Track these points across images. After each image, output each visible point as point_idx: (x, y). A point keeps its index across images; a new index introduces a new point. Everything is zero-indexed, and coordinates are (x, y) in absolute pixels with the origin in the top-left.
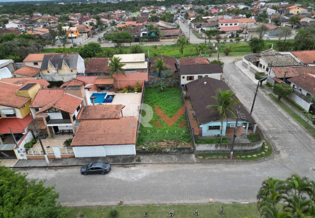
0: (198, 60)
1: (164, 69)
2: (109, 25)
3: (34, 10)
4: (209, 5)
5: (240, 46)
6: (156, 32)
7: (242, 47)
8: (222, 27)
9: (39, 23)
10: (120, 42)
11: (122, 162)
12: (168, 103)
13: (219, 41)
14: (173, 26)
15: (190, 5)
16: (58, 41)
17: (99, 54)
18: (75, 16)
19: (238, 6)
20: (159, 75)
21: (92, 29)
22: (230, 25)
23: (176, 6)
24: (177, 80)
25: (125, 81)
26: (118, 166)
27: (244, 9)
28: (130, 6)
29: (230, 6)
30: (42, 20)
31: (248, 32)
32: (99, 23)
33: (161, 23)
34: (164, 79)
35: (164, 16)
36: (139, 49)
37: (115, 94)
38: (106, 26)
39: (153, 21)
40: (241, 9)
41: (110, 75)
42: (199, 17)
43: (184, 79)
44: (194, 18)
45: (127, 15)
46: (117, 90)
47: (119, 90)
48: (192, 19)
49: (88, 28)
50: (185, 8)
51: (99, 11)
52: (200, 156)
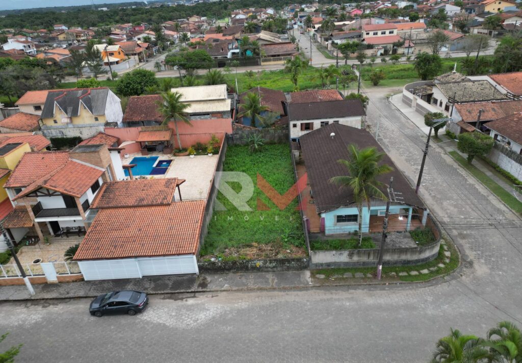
0: (322, 95)
1: (262, 111)
2: (177, 41)
3: (57, 22)
4: (347, 3)
5: (398, 68)
6: (254, 49)
7: (402, 70)
8: (369, 38)
9: (61, 41)
10: (191, 68)
13: (362, 62)
14: (286, 39)
15: (315, 5)
16: (85, 69)
17: (151, 88)
18: (122, 29)
19: (397, 4)
20: (253, 123)
21: (147, 48)
22: (382, 33)
23: (292, 6)
24: (284, 131)
25: (190, 134)
27: (406, 8)
28: (214, 8)
29: (383, 4)
30: (65, 36)
31: (412, 45)
32: (159, 37)
33: (263, 35)
34: (261, 129)
35: (270, 23)
36: (218, 77)
38: (173, 43)
39: (251, 32)
40: (401, 8)
41: (162, 125)
42: (328, 22)
43: (295, 128)
44: (320, 25)
45: (209, 24)
46: (178, 151)
47: (181, 151)
48: (317, 26)
49: (140, 47)
50: (306, 9)
51: (162, 18)
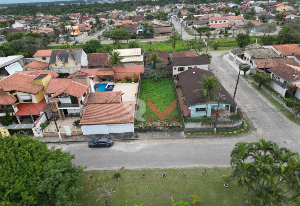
0: (188, 54)
1: (158, 62)
2: (107, 24)
3: (37, 11)
4: (200, 4)
5: (228, 41)
6: (151, 30)
7: (229, 42)
8: (212, 24)
9: (43, 23)
10: (118, 39)
11: (122, 138)
12: (161, 91)
13: (209, 37)
14: (167, 24)
15: (183, 4)
16: (61, 39)
17: (100, 49)
18: (75, 16)
19: (228, 5)
20: (154, 67)
21: (91, 28)
22: (220, 22)
23: (170, 5)
24: (170, 72)
25: (123, 73)
26: (119, 141)
27: (233, 7)
28: (126, 5)
29: (221, 5)
30: (45, 20)
31: (235, 28)
32: (98, 22)
33: (155, 22)
34: (158, 70)
35: (158, 15)
36: (135, 44)
37: (114, 84)
38: (105, 25)
39: (148, 20)
40: (231, 8)
41: (110, 68)
42: (191, 15)
43: (175, 70)
44: (186, 17)
45: (124, 14)
46: (117, 81)
47: (118, 81)
48: (184, 17)
49: (88, 27)
50: (178, 7)
51: (97, 11)
52: (188, 133)
